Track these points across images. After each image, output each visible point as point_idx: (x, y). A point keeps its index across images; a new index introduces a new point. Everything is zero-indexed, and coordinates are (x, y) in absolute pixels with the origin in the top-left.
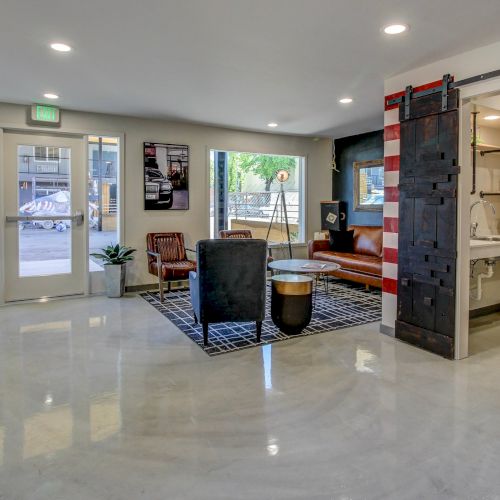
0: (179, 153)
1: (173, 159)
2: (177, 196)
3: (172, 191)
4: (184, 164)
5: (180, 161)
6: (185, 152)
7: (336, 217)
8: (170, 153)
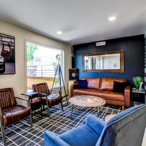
0: (9, 40)
1: (5, 43)
2: (7, 66)
3: (4, 62)
4: (12, 48)
5: (9, 45)
6: (13, 41)
7: (75, 74)
8: (3, 40)
